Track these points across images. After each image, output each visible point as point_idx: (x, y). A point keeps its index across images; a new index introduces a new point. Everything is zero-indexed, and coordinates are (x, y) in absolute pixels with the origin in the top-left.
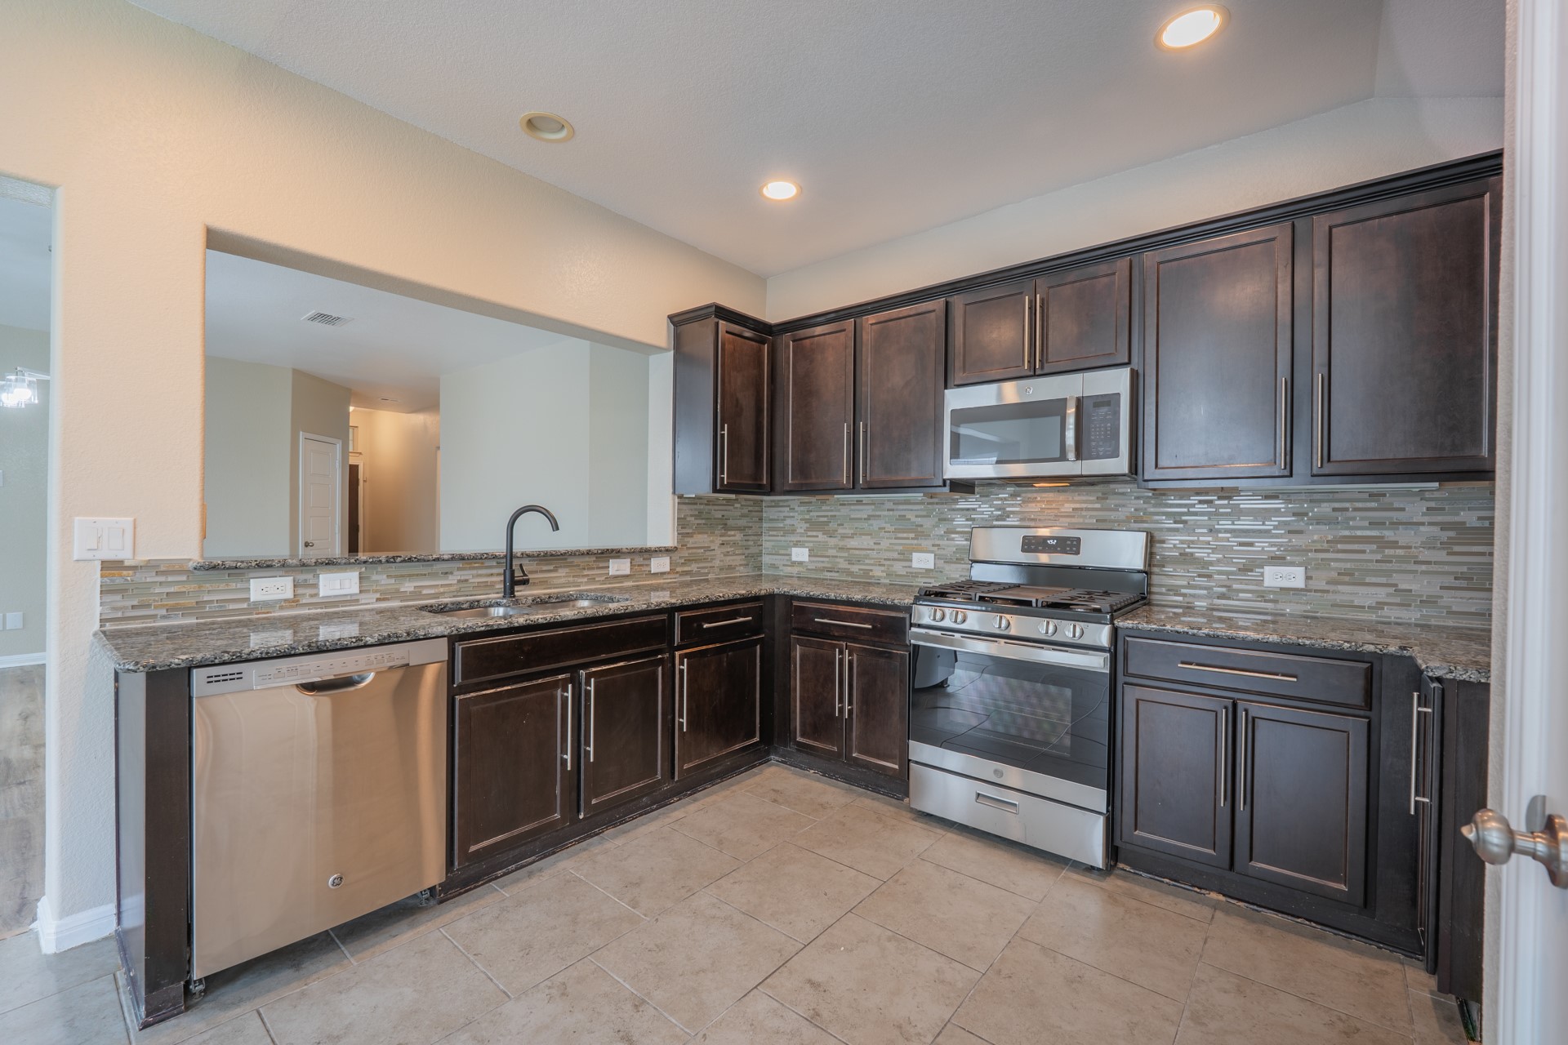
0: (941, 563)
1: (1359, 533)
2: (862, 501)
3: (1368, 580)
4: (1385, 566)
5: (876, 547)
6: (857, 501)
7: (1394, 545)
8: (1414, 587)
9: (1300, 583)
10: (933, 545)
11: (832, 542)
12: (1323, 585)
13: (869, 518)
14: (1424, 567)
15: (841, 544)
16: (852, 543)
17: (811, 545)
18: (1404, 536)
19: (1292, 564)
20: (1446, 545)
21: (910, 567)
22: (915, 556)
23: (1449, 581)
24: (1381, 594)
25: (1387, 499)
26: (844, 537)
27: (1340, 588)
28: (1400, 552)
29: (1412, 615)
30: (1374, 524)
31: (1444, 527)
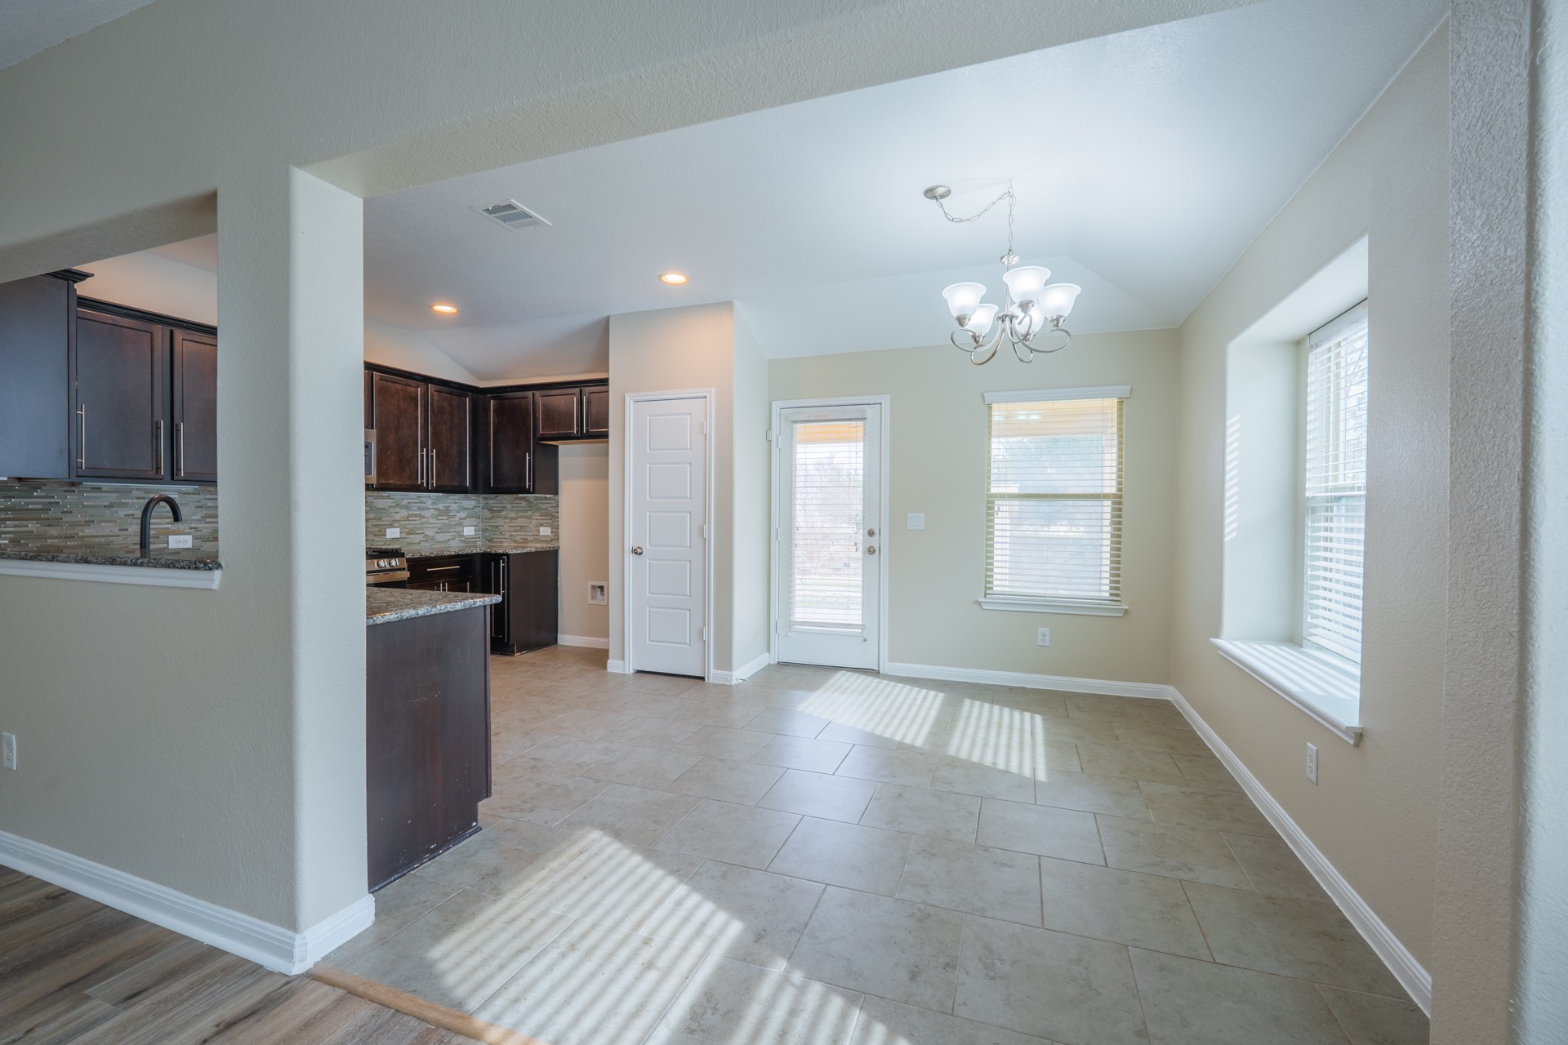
0: (198, 542)
1: (415, 513)
2: (101, 488)
3: (418, 532)
4: (422, 526)
5: (121, 533)
6: (92, 488)
7: (423, 517)
8: (429, 533)
9: (398, 536)
10: (191, 528)
11: (54, 531)
12: (404, 535)
13: (111, 506)
14: (430, 526)
15: (70, 532)
16: (87, 531)
17: (11, 536)
18: (426, 513)
19: (395, 527)
20: (436, 517)
21: (167, 548)
22: (171, 538)
23: (437, 530)
24: (420, 537)
25: (421, 499)
26: (73, 525)
27: (410, 536)
28: (426, 520)
29: (428, 544)
30: (419, 509)
31: (436, 509)
